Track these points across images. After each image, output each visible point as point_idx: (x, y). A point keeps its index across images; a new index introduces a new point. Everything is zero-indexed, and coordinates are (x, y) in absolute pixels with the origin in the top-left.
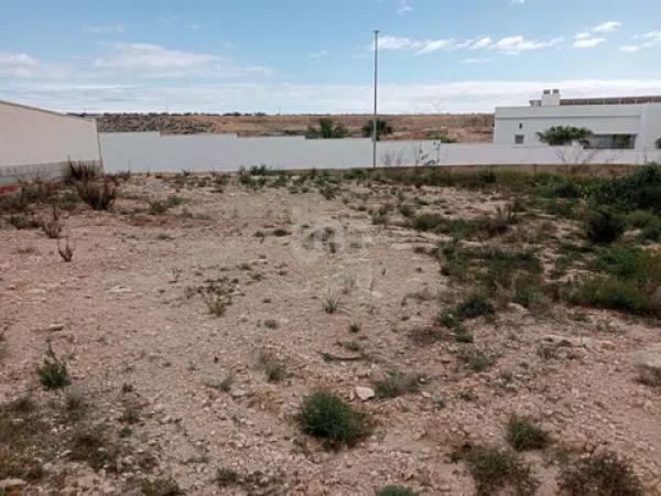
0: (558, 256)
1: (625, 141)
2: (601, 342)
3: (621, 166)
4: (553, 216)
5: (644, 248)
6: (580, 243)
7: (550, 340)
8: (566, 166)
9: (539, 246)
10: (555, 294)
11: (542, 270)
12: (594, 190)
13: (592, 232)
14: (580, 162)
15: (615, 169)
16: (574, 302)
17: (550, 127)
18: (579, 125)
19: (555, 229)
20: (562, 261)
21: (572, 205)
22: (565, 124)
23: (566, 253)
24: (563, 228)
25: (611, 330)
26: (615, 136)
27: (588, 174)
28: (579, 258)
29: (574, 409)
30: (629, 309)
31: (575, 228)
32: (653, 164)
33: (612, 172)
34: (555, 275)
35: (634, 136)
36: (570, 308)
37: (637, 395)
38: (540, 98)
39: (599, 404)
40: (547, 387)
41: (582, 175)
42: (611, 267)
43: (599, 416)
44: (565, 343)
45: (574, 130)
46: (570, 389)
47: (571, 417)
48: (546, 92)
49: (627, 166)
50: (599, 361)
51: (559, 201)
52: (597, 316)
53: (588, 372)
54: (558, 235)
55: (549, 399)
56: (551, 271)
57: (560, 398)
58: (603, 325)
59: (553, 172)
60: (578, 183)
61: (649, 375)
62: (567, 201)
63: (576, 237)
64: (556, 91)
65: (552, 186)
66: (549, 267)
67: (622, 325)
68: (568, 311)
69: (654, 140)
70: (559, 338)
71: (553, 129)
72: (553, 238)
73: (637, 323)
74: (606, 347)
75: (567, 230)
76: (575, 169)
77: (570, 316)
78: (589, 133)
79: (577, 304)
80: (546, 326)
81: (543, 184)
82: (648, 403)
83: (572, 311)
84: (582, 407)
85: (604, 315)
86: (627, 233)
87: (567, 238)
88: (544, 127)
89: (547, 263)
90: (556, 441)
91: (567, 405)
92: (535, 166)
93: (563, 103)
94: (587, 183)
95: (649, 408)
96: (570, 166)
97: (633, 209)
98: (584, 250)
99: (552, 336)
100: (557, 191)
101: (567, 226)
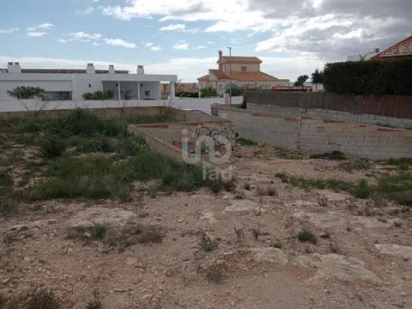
0: (24, 171)
1: (66, 96)
2: (47, 221)
3: (64, 110)
4: (23, 145)
5: (76, 157)
6: (39, 161)
7: (14, 229)
8: (29, 112)
9: (12, 167)
10: (20, 197)
11: (13, 182)
12: (47, 126)
13: (46, 152)
14: (38, 109)
15: (61, 112)
16: (33, 200)
17: (16, 87)
18: (35, 86)
19: (23, 154)
20: (27, 174)
21: (34, 137)
22: (26, 85)
23: (30, 169)
24: (28, 153)
25: (55, 211)
26: (60, 92)
27: (45, 116)
28: (38, 170)
29: (24, 271)
30: (67, 196)
31: (36, 152)
32: (79, 108)
33: (59, 114)
34: (21, 184)
35: (71, 92)
36: (31, 204)
37: (64, 247)
38: (6, 68)
39: (41, 262)
40: (8, 262)
41: (41, 117)
42: (57, 172)
43: (40, 269)
44: (25, 228)
45: (33, 88)
46: (23, 259)
47: (23, 277)
48: (10, 64)
49: (67, 110)
50: (44, 234)
51: (26, 135)
52: (47, 205)
53: (37, 243)
54: (25, 157)
55: (8, 271)
56: (19, 182)
57: (16, 267)
58: (50, 210)
59: (22, 116)
60: (38, 123)
61: (74, 232)
62: (31, 134)
63: (37, 157)
64: (17, 64)
65: (21, 126)
66: (17, 180)
67: (63, 206)
68: (30, 206)
69: (82, 94)
70: (19, 226)
71: (18, 88)
72: (22, 160)
73: (71, 202)
74: (50, 223)
75: (31, 153)
76: (37, 113)
77: (31, 209)
78: (42, 91)
79: (36, 200)
80: (12, 220)
81: (16, 125)
82: (70, 250)
83: (33, 206)
84: (30, 267)
85: (52, 203)
86: (67, 150)
87: (31, 158)
88: (12, 87)
89: (16, 177)
90: (10, 298)
91: (20, 271)
92: (9, 113)
93: (24, 71)
94: (44, 122)
95: (70, 252)
96: (33, 112)
97: (71, 136)
98: (42, 165)
99: (15, 227)
100: (25, 129)
101: (32, 151)
